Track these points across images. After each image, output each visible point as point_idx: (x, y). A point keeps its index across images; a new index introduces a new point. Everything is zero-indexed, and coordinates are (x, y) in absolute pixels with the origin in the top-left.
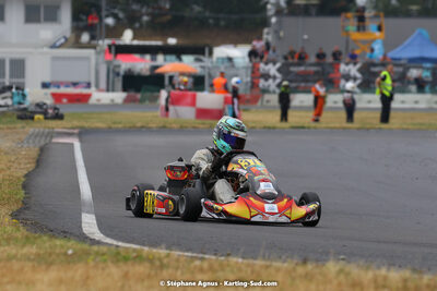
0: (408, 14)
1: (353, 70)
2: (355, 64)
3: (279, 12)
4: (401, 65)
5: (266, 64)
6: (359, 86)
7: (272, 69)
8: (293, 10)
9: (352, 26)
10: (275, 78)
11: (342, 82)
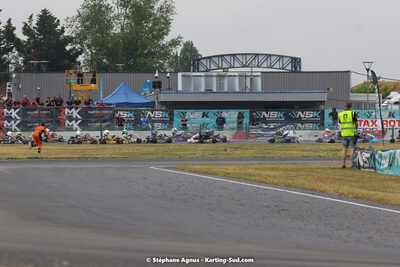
0: (116, 71)
1: (75, 113)
2: (76, 109)
3: (17, 70)
4: (111, 109)
5: (9, 110)
6: (79, 125)
7: (13, 113)
8: (28, 68)
9: (73, 80)
10: (16, 119)
11: (67, 122)
